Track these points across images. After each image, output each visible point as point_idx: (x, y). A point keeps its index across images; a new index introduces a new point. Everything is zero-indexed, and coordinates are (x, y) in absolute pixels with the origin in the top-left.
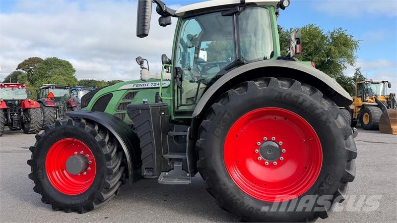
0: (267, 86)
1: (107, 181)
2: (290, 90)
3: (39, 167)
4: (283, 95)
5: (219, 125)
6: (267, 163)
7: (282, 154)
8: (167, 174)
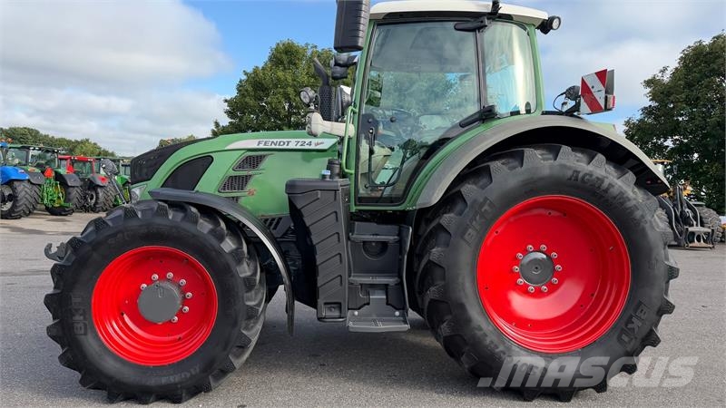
0: (555, 159)
1: (244, 332)
2: (590, 168)
3: (77, 310)
4: (581, 175)
5: (474, 223)
6: (531, 288)
7: (555, 273)
8: (356, 313)
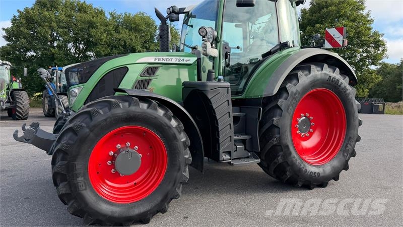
1: (184, 174)
2: (334, 75)
3: (79, 174)
4: (332, 78)
5: (292, 103)
